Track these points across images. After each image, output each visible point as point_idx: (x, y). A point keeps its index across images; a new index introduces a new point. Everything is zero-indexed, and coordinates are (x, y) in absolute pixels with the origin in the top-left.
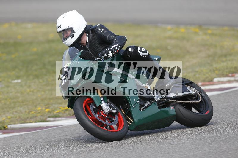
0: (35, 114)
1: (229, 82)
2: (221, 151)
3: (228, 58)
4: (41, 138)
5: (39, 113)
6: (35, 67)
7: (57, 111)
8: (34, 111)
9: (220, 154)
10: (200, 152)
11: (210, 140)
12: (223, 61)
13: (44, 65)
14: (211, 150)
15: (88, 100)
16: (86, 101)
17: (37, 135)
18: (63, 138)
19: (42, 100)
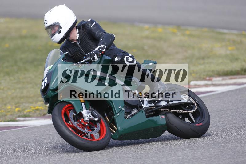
0: (4, 113)
1: (206, 86)
2: (195, 158)
3: (206, 61)
4: (10, 138)
5: (9, 111)
6: (6, 64)
7: (27, 111)
8: (4, 110)
9: (194, 161)
10: (174, 158)
11: (183, 146)
12: (200, 64)
13: (16, 62)
14: (185, 157)
17: (6, 135)
18: (33, 139)
19: (13, 98)
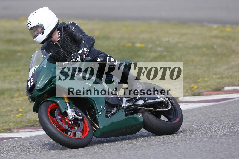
15: (54, 105)
16: (52, 106)
